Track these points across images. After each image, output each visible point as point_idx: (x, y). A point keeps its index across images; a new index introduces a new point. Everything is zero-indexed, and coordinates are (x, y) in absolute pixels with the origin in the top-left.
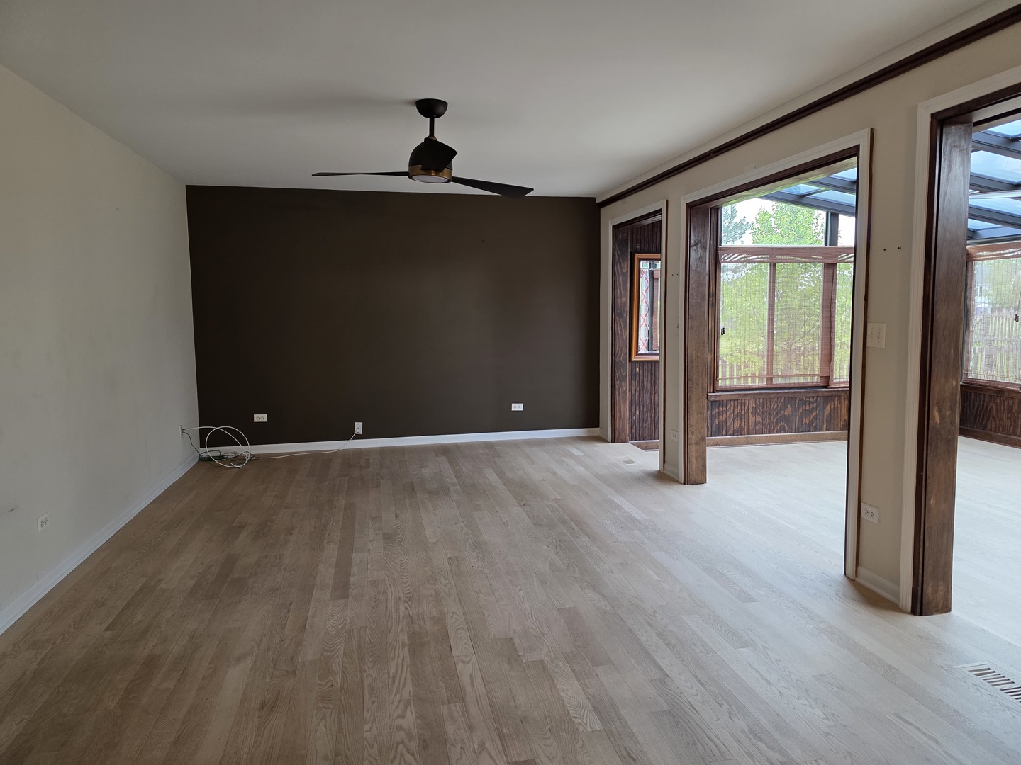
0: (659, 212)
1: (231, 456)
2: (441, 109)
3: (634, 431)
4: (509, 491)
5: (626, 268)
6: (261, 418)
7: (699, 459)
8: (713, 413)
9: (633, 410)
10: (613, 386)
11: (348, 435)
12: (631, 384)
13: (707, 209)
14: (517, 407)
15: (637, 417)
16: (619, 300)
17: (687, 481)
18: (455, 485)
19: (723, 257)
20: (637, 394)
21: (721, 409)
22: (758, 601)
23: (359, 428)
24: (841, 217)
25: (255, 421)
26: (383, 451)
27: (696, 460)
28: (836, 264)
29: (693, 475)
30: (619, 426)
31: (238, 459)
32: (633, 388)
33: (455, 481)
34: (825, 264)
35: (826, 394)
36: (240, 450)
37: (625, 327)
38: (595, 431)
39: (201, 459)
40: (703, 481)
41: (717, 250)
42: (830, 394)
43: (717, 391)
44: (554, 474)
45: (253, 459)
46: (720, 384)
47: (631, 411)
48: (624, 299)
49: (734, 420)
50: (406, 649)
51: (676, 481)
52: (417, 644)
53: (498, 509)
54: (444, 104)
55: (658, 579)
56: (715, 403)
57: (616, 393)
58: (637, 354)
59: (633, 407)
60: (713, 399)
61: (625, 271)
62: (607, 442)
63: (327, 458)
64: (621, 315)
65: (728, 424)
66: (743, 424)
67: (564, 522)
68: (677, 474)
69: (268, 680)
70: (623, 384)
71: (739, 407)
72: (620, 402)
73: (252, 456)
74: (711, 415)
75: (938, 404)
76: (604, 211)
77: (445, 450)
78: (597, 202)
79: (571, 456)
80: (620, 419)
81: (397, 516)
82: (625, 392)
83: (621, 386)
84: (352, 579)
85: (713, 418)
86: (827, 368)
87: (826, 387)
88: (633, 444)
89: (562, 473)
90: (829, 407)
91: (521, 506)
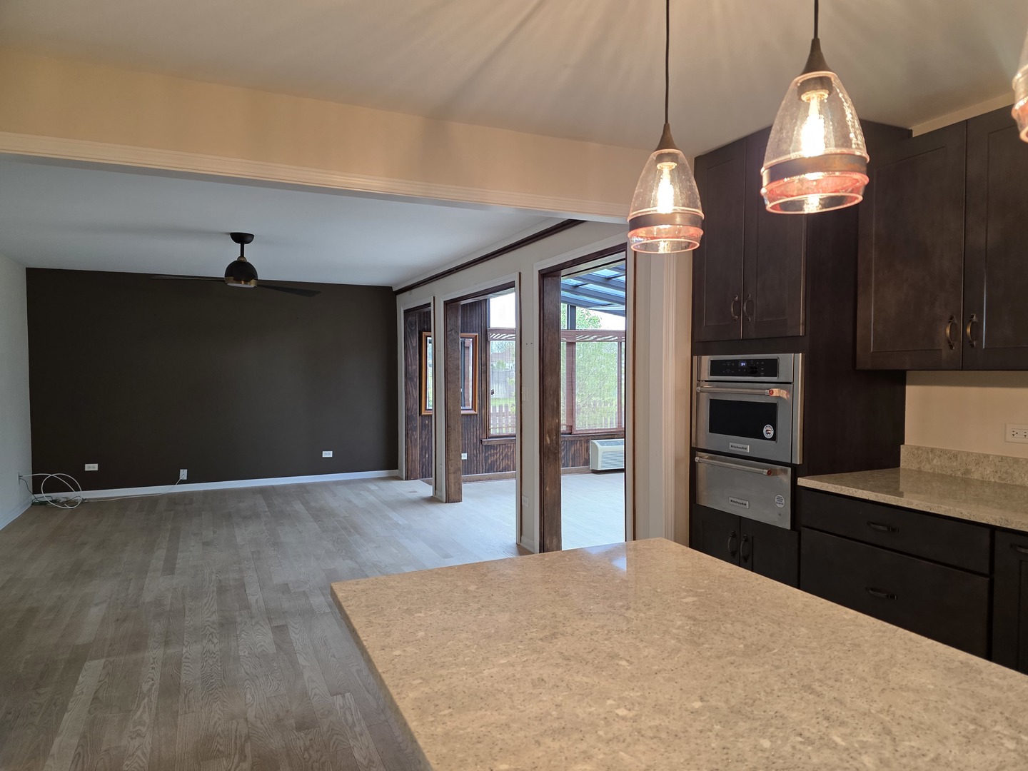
0: (429, 305)
1: (63, 500)
2: (249, 238)
3: (424, 470)
4: (310, 514)
5: (415, 342)
6: (92, 467)
7: (456, 484)
8: (487, 455)
9: (424, 454)
10: (407, 435)
11: (174, 480)
12: (421, 433)
13: (458, 305)
14: (327, 454)
15: (427, 459)
16: (410, 367)
17: (448, 501)
18: (266, 512)
19: (493, 336)
20: (427, 441)
21: (492, 451)
22: (453, 557)
23: (183, 474)
24: (578, 309)
25: (86, 470)
26: (206, 493)
27: (454, 485)
28: (575, 343)
29: (452, 497)
30: (411, 466)
31: (69, 502)
32: (424, 437)
33: (267, 510)
34: (567, 343)
35: (570, 439)
36: (72, 495)
37: (416, 389)
38: (395, 472)
39: (34, 504)
40: (459, 500)
41: (486, 331)
42: (573, 439)
43: (489, 438)
44: (350, 502)
45: (83, 501)
46: (492, 432)
47: (421, 455)
48: (414, 367)
49: (502, 459)
50: (215, 593)
51: (442, 502)
52: (222, 590)
53: (297, 524)
54: (252, 236)
55: (396, 551)
56: (488, 447)
57: (409, 440)
58: (426, 409)
59: (424, 452)
60: (486, 444)
61: (414, 345)
62: (402, 479)
63: (154, 500)
64: (412, 379)
65: (498, 463)
66: (509, 462)
67: (345, 528)
68: (442, 497)
69: (119, 610)
70: (414, 433)
71: (506, 450)
72: (412, 448)
73: (84, 500)
74: (485, 457)
75: (549, 432)
76: (399, 297)
77: (262, 491)
78: (394, 290)
79: (369, 490)
80: (412, 461)
81: (214, 532)
82: (416, 440)
83: (413, 434)
84: (177, 566)
85: (486, 458)
86: (570, 419)
87: (570, 434)
88: (423, 481)
89: (356, 501)
90: (573, 449)
91: (316, 521)
